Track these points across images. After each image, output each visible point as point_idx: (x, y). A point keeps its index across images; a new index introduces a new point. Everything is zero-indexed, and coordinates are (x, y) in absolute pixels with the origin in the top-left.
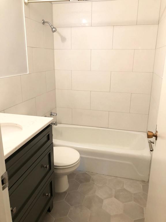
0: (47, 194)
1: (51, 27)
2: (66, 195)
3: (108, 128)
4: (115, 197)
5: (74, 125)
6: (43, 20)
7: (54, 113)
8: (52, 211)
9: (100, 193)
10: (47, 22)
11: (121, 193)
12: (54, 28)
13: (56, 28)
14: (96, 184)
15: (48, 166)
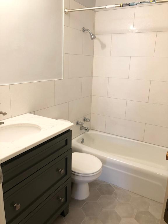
1: (90, 34)
2: (84, 204)
3: (143, 142)
4: (136, 218)
5: (107, 133)
6: (83, 28)
7: (88, 119)
8: (66, 217)
9: (120, 210)
10: (87, 30)
11: (143, 215)
12: (93, 35)
13: (96, 35)
14: (117, 199)
15: (63, 171)
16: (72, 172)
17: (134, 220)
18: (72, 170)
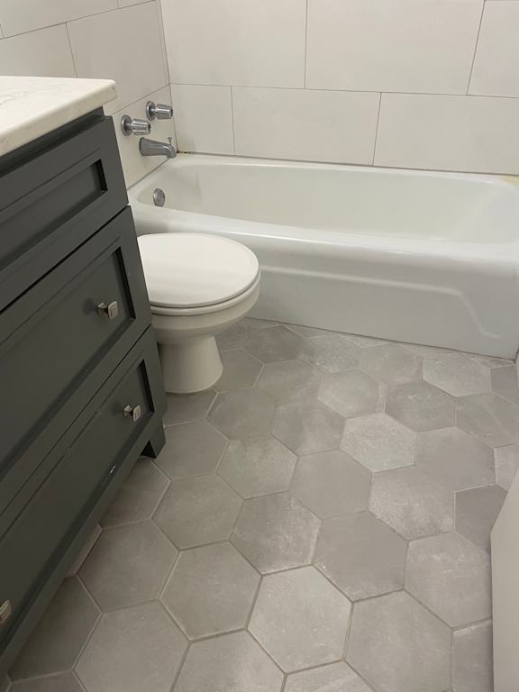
0: (128, 408)
2: (212, 403)
3: (373, 166)
4: (389, 411)
5: (241, 157)
7: (162, 106)
8: (159, 456)
9: (333, 397)
11: (410, 397)
14: (318, 364)
15: (113, 305)
16: (152, 308)
17: (383, 419)
18: (151, 299)
